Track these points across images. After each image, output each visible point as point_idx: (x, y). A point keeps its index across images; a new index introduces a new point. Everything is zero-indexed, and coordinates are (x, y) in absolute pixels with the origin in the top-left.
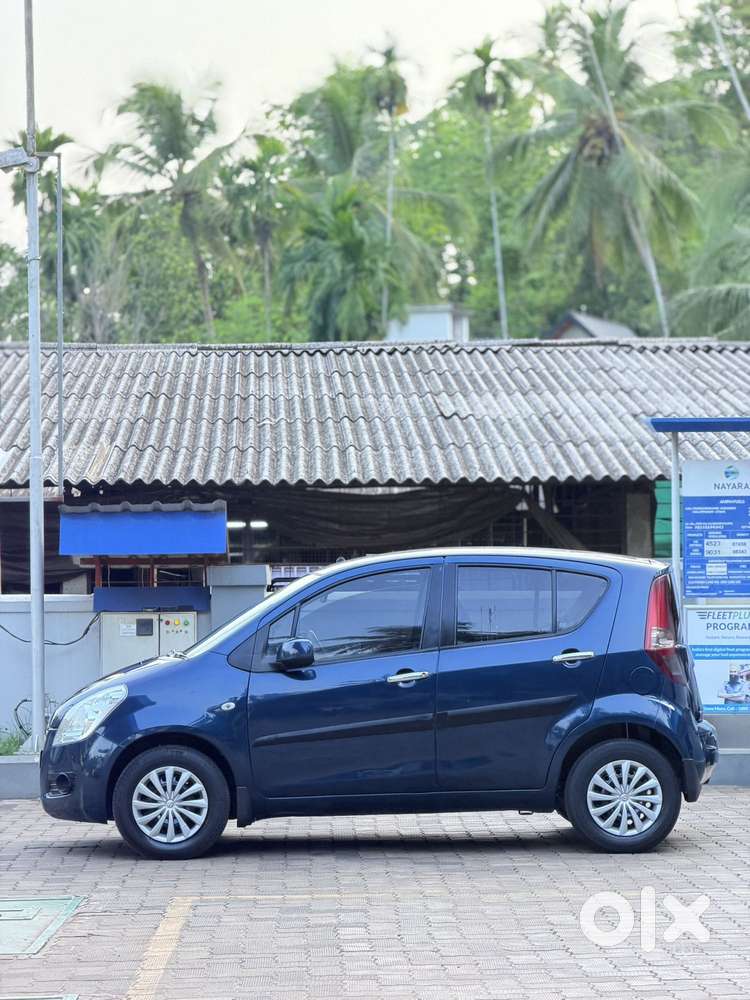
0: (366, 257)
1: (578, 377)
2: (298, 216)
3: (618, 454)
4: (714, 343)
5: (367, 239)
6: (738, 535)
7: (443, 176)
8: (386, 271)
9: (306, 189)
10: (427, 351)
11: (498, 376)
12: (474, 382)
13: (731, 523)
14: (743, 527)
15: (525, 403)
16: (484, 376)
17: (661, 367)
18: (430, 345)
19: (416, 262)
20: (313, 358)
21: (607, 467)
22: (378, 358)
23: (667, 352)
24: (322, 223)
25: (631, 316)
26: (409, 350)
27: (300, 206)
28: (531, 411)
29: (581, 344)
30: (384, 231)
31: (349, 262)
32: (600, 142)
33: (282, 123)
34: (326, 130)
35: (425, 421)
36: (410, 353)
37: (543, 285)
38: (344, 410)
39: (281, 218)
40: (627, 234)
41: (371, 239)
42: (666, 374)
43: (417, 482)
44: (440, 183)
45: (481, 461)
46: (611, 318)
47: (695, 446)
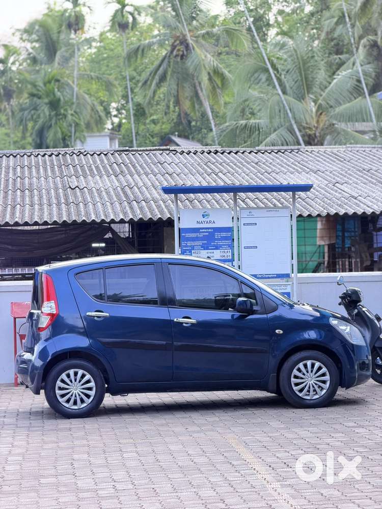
0: (62, 108)
1: (146, 167)
2: (26, 87)
3: (159, 207)
4: (219, 149)
5: (62, 98)
6: (210, 248)
7: (108, 66)
8: (72, 115)
9: (30, 72)
10: (69, 154)
11: (104, 167)
12: (91, 170)
13: (206, 242)
14: (213, 244)
15: (116, 181)
16: (97, 168)
17: (190, 161)
18: (71, 152)
19: (89, 111)
20: (9, 158)
21: (152, 214)
22: (43, 158)
23: (195, 154)
24: (38, 90)
25: (203, 137)
26: (60, 154)
27: (27, 82)
28: (117, 184)
29: (151, 150)
30: (73, 95)
31: (53, 111)
32: (182, 48)
33: (21, 39)
34: (42, 42)
35: (61, 191)
36: (60, 155)
37: (158, 122)
38: (18, 185)
39: (18, 87)
40: (197, 95)
41: (64, 99)
42: (192, 165)
43: (50, 223)
44: (106, 70)
45: (87, 211)
46: (193, 139)
47: (199, 202)
